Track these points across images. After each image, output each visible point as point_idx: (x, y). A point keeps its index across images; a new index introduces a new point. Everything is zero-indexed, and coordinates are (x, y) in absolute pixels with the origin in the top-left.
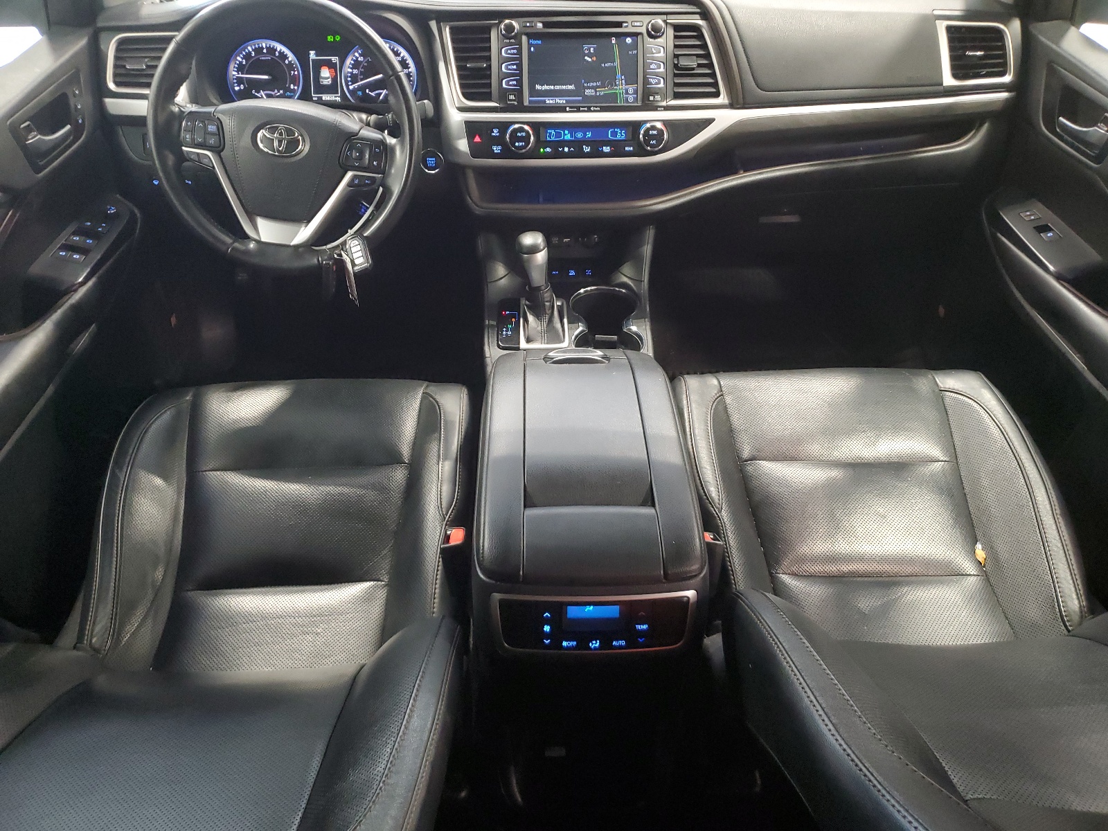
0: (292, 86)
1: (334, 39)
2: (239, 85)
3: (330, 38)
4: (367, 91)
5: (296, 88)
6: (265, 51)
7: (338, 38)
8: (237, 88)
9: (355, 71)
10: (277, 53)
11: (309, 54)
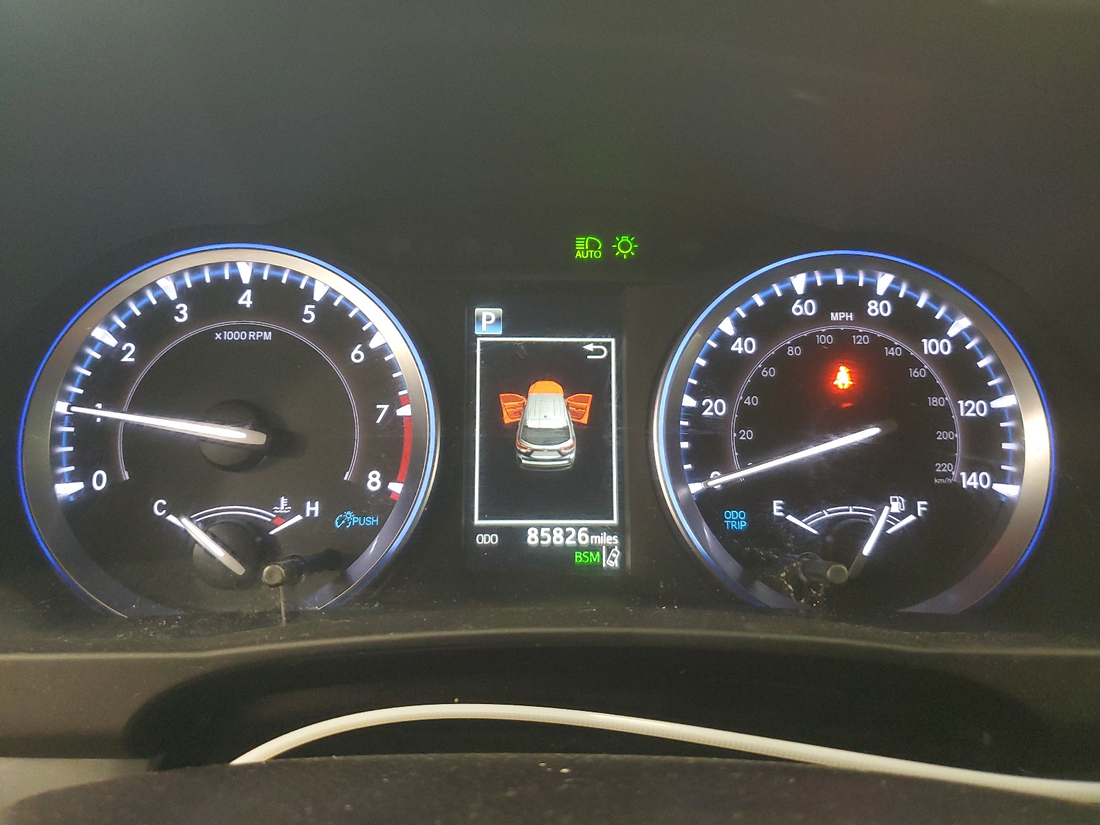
0: (374, 481)
1: (608, 251)
2: (82, 474)
3: (584, 248)
4: (777, 507)
5: (396, 487)
6: (246, 299)
7: (626, 246)
8: (66, 490)
9: (715, 407)
10: (307, 309)
11: (472, 321)
